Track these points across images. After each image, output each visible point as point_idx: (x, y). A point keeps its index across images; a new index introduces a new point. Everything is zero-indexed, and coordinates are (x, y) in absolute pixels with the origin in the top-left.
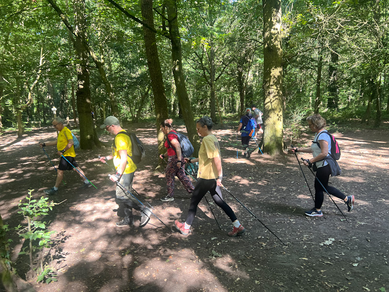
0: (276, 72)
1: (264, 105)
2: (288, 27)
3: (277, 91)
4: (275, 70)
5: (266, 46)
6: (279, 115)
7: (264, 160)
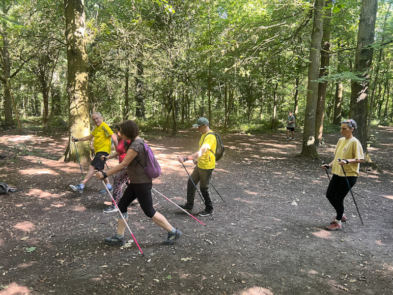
0: (81, 77)
1: (70, 110)
2: (93, 33)
3: (83, 96)
4: (80, 75)
5: (69, 48)
6: (86, 122)
7: (70, 169)
